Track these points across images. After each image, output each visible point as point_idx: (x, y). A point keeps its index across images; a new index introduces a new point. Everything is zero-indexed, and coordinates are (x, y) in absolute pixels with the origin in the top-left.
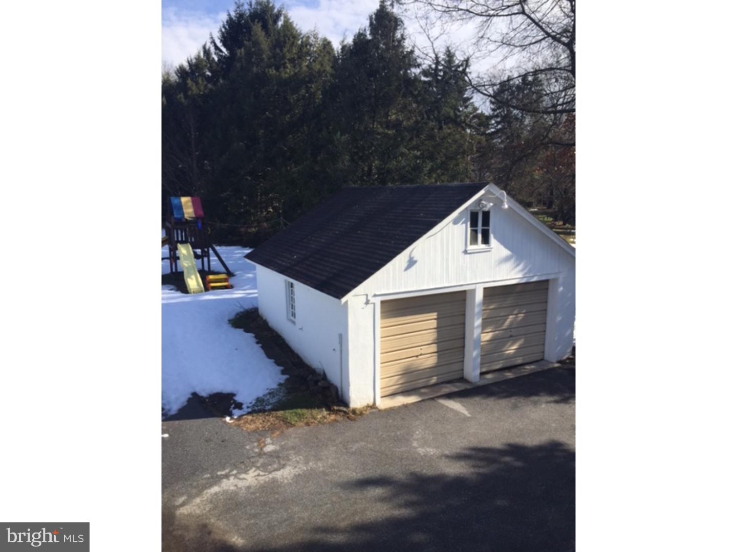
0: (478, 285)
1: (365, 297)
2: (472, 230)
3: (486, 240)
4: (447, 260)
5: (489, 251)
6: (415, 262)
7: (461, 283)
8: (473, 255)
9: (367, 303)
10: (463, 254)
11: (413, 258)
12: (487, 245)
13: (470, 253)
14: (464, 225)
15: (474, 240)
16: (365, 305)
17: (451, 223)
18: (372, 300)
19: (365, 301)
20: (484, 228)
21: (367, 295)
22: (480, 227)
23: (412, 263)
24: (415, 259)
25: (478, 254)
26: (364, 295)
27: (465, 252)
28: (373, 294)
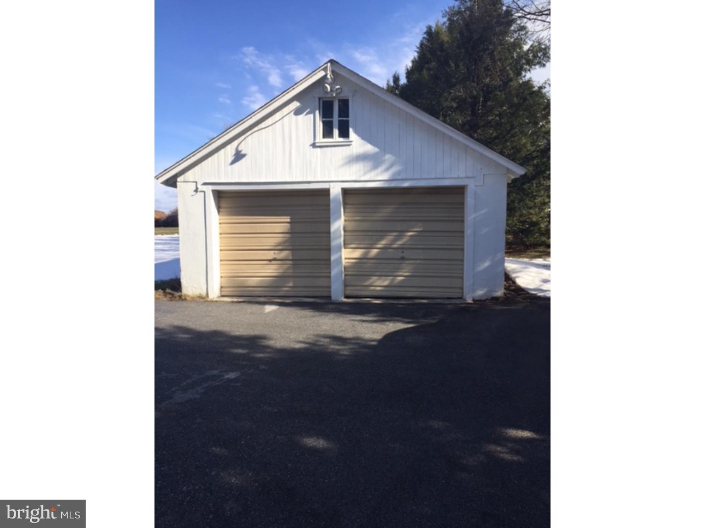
0: (332, 184)
1: (195, 184)
2: (324, 123)
3: (344, 134)
4: (290, 153)
5: (349, 145)
6: (244, 155)
7: (309, 180)
8: (326, 149)
9: (196, 191)
10: (311, 147)
11: (241, 151)
12: (347, 139)
13: (320, 147)
14: (312, 116)
15: (328, 133)
16: (195, 193)
17: (293, 112)
18: (201, 188)
19: (195, 188)
20: (341, 119)
21: (196, 182)
22: (336, 119)
23: (239, 156)
24: (243, 152)
25: (333, 148)
26: (194, 182)
27: (314, 145)
28: (202, 182)
